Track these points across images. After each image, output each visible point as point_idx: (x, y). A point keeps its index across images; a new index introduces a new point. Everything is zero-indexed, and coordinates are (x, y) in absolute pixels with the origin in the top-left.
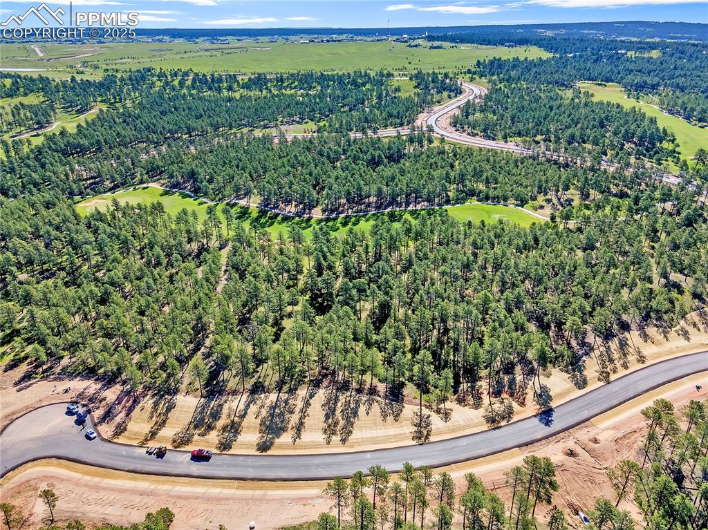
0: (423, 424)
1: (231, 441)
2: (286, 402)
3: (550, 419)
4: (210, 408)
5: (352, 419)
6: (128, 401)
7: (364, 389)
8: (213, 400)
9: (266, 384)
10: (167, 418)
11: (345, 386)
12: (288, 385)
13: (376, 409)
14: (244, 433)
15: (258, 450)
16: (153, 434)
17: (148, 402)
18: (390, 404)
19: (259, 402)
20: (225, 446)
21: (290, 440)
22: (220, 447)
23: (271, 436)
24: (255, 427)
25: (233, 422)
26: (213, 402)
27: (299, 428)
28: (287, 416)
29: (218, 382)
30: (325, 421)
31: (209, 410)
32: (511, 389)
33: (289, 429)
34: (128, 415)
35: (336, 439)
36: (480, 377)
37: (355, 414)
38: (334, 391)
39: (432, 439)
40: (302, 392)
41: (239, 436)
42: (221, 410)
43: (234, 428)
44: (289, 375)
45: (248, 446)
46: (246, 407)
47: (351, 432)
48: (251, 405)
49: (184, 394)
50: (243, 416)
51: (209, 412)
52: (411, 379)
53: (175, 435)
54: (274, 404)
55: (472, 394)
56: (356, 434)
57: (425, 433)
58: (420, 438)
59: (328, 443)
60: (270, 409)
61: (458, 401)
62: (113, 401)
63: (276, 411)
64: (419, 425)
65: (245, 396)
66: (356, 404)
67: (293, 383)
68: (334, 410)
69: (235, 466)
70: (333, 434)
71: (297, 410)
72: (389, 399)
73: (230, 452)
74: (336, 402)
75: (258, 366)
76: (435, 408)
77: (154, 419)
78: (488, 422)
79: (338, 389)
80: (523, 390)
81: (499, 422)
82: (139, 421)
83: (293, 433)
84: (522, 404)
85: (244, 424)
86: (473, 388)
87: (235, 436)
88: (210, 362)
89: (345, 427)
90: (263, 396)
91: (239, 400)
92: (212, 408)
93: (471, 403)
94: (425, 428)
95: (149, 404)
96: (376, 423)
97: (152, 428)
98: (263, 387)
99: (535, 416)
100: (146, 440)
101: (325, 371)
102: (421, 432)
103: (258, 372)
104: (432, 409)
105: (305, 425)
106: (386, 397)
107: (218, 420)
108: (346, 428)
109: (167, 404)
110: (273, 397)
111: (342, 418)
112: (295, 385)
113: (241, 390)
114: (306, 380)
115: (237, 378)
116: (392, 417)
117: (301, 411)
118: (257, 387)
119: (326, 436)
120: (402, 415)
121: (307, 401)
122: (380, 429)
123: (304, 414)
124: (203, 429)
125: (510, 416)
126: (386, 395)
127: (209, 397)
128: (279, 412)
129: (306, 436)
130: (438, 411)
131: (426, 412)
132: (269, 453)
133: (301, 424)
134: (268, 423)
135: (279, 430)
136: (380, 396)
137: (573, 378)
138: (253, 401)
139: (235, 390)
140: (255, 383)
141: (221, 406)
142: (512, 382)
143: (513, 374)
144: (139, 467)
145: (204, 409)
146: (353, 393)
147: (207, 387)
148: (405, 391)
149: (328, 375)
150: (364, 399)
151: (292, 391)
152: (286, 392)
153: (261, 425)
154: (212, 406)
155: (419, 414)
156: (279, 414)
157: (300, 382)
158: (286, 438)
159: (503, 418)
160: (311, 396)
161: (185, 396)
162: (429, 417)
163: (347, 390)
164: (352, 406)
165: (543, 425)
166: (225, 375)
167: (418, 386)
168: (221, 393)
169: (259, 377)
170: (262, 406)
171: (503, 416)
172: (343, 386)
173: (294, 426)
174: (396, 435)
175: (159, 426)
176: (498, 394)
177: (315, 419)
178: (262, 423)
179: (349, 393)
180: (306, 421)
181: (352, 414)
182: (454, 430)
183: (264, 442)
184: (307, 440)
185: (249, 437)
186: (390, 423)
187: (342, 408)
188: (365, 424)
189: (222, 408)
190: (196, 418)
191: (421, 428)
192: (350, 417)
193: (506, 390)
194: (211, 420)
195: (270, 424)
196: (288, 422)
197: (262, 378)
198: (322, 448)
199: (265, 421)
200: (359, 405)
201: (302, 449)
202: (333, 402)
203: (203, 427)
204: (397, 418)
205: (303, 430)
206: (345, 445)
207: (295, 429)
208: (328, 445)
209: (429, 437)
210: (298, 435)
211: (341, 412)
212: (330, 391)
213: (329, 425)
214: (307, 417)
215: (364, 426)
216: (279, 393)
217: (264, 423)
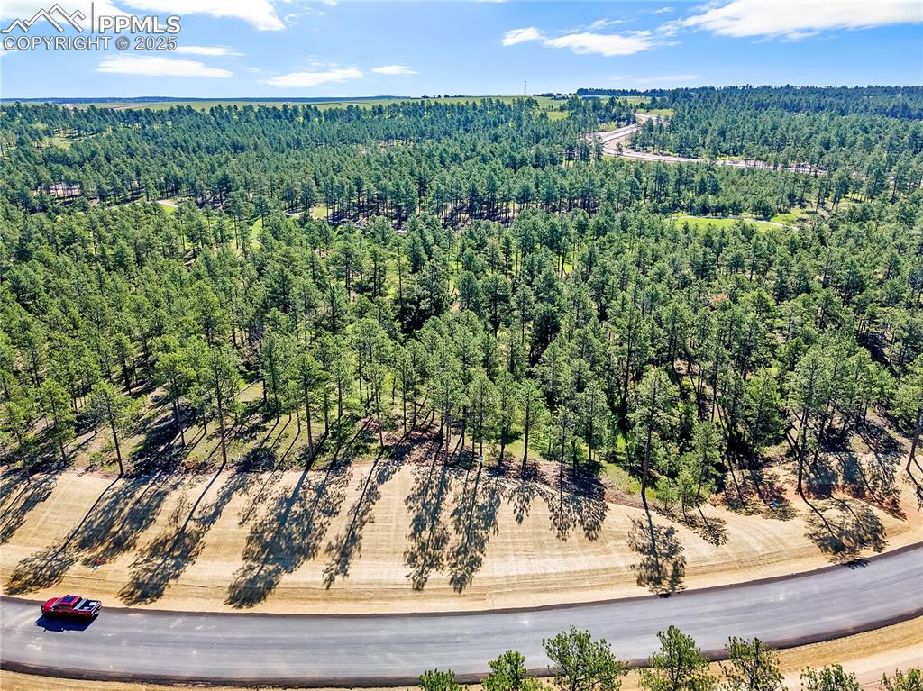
0: (661, 548)
1: (166, 578)
2: (321, 490)
4: (134, 500)
5: (481, 532)
7: (508, 468)
8: (145, 482)
9: (280, 452)
10: (20, 523)
11: (464, 461)
12: (329, 456)
13: (539, 509)
14: (207, 558)
15: (232, 600)
18: (574, 500)
19: (255, 490)
20: (145, 590)
21: (320, 578)
22: (132, 594)
23: (271, 568)
24: (235, 545)
26: (145, 488)
27: (346, 550)
28: (319, 519)
29: (168, 449)
30: (413, 535)
31: (129, 506)
32: (853, 481)
33: (320, 552)
35: (439, 577)
36: (768, 460)
37: (489, 518)
38: (439, 468)
39: (689, 583)
40: (362, 469)
41: (189, 566)
42: (158, 506)
43: (182, 547)
44: (334, 435)
45: (204, 590)
46: (222, 498)
47: (478, 562)
48: (235, 496)
49: (81, 470)
50: (211, 519)
51: (127, 510)
52: (612, 458)
53: (23, 562)
54: (290, 495)
55: (759, 491)
56: (494, 567)
57: (669, 569)
58: (658, 581)
59: (419, 587)
60: (280, 503)
61: (730, 505)
63: (293, 509)
64: (651, 550)
65: (224, 478)
66: (491, 497)
67: (342, 451)
68: (437, 509)
69: (155, 641)
70: (431, 566)
71: (346, 507)
72: (571, 491)
73: (153, 606)
74: (441, 492)
75: (267, 418)
76: (681, 516)
78: (824, 548)
79: (446, 465)
80: (885, 483)
81: (853, 551)
83: (329, 560)
84: (896, 512)
85: (208, 537)
86: (757, 480)
87: (178, 566)
88: (164, 411)
89: (463, 550)
90: (266, 476)
91: (207, 483)
92: (138, 501)
93: (763, 508)
94: (668, 556)
96: (541, 543)
98: (271, 457)
101: (419, 433)
102: (657, 567)
103: (265, 430)
104: (673, 516)
105: (362, 542)
106: (561, 486)
107: (146, 527)
108: (466, 552)
109: (31, 492)
110: (291, 478)
111: (457, 529)
112: (345, 455)
113: (219, 464)
114: (374, 446)
115: (216, 441)
116: (580, 529)
117: (355, 510)
118: (256, 458)
119: (413, 571)
120: (604, 526)
121: (372, 488)
122: (553, 557)
123: (361, 516)
124: (100, 549)
125: (877, 537)
126: (561, 481)
127: (139, 478)
128: (300, 510)
129: (362, 570)
130: (690, 522)
131: (660, 521)
132: (259, 608)
133: (353, 539)
134: (268, 536)
135: (293, 554)
136: (547, 483)
138: (241, 487)
139: (205, 464)
140: (255, 451)
141: (161, 496)
142: (851, 467)
143: (848, 451)
145: (116, 502)
146: (483, 474)
147: (141, 457)
148: (604, 478)
149: (425, 439)
150: (510, 487)
151: (336, 467)
152: (324, 470)
153: (250, 540)
154: (138, 495)
155: (646, 524)
156: (300, 516)
157: (359, 450)
158: (310, 573)
159: (862, 542)
160: (382, 478)
161: (81, 475)
162: (670, 532)
163: (469, 468)
164: (481, 501)
166: (190, 434)
167: (634, 472)
168: (168, 468)
169: (266, 440)
170: (262, 498)
171: (860, 537)
172: (459, 461)
173: (334, 543)
174: (594, 573)
176: (823, 490)
177: (387, 529)
178: (255, 536)
179: (473, 474)
180: (366, 533)
181: (478, 521)
182: (742, 565)
183: (253, 582)
184: (364, 578)
185: (215, 569)
186: (577, 544)
187: (455, 506)
188: (514, 543)
189: (162, 500)
190: (92, 522)
191: (656, 555)
192: (476, 527)
193: (840, 483)
194: (127, 527)
195: (273, 538)
196: (321, 534)
197: (272, 441)
198: (400, 598)
199: (264, 531)
200: (498, 500)
201: (347, 599)
202: (435, 491)
203: (101, 544)
204: (592, 533)
205: (357, 554)
206: (463, 592)
207: (335, 551)
208: (418, 593)
209: (681, 579)
210: (343, 567)
211: (452, 515)
212: (429, 469)
213: (423, 544)
214: (368, 524)
215: (511, 547)
216: (307, 471)
217: (260, 537)
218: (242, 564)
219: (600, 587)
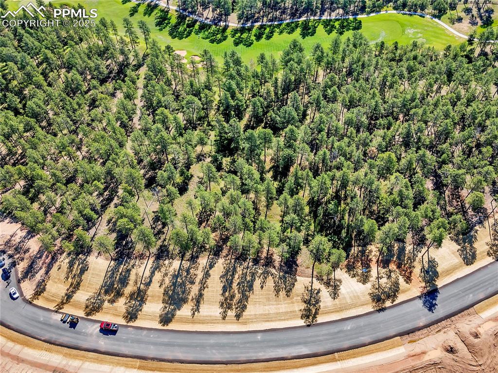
0: (313, 301)
1: (137, 311)
3: (434, 302)
4: (119, 274)
5: (247, 293)
6: (47, 257)
7: (260, 259)
8: (122, 264)
9: (171, 248)
10: (81, 281)
11: (241, 257)
12: (190, 252)
13: (270, 283)
14: (150, 302)
15: (161, 322)
16: (69, 297)
17: (64, 261)
18: (284, 276)
19: (163, 270)
21: (190, 313)
22: (127, 317)
23: (173, 307)
24: (159, 297)
25: (139, 289)
26: (122, 266)
27: (199, 300)
28: (188, 286)
29: (127, 243)
30: (222, 294)
31: (118, 276)
32: (400, 259)
33: (189, 300)
34: (47, 273)
35: (231, 313)
37: (251, 287)
38: (233, 261)
39: (320, 319)
40: (203, 261)
41: (144, 306)
42: (129, 277)
43: (140, 296)
45: (151, 318)
46: (152, 274)
47: (246, 307)
48: (156, 272)
49: (96, 254)
50: (148, 284)
51: (118, 278)
53: (87, 300)
54: (176, 273)
55: (362, 260)
56: (251, 310)
57: (314, 311)
58: (308, 317)
59: (224, 318)
60: (173, 277)
61: (348, 268)
62: (35, 253)
63: (178, 280)
64: (309, 302)
65: (151, 261)
66: (252, 277)
67: (195, 250)
68: (232, 282)
69: (139, 342)
70: (229, 308)
71: (198, 280)
72: (283, 271)
73: (135, 324)
74: (233, 274)
76: (325, 279)
77: (70, 280)
78: (373, 300)
79: (236, 259)
80: (411, 262)
81: (384, 301)
82: (56, 280)
83: (192, 304)
84: (408, 279)
85: (149, 292)
86: (363, 252)
87: (141, 305)
89: (240, 301)
90: (167, 262)
91: (146, 264)
92: (121, 274)
93: (360, 272)
94: (314, 305)
95: (65, 264)
96: (269, 298)
97: (68, 290)
98: (168, 252)
99: (420, 297)
100: (63, 303)
102: (310, 310)
103: (164, 233)
104: (322, 280)
105: (204, 296)
106: (280, 268)
107: (126, 286)
108: (241, 303)
109: (81, 266)
110: (176, 264)
111: (238, 291)
112: (197, 252)
113: (148, 254)
116: (284, 292)
117: (201, 282)
118: (162, 252)
119: (222, 310)
120: (294, 290)
121: (208, 271)
122: (272, 304)
123: (203, 285)
124: (112, 295)
125: (395, 294)
126: (281, 265)
127: (119, 260)
128: (181, 281)
129: (204, 310)
130: (328, 283)
131: (317, 285)
132: (170, 327)
133: (201, 295)
134: (170, 293)
135: (180, 301)
136: (274, 267)
137: (462, 251)
138: (156, 268)
139: (142, 254)
140: (161, 246)
141: (129, 271)
142: (402, 250)
143: (404, 242)
144: (54, 337)
145: (113, 274)
146: (250, 264)
147: (117, 248)
148: (299, 259)
150: (260, 271)
151: (194, 259)
152: (188, 260)
153: (164, 294)
154: (120, 271)
156: (181, 284)
157: (202, 249)
158: (185, 311)
159: (388, 297)
160: (211, 266)
161: (97, 257)
162: (319, 291)
163: (245, 260)
164: (248, 278)
165: (426, 310)
168: (129, 256)
169: (165, 240)
170: (166, 274)
171: (389, 294)
173: (194, 297)
174: (286, 313)
175: (74, 288)
176: (385, 263)
177: (213, 291)
178: (166, 293)
179: (246, 264)
180: (205, 292)
181: (247, 287)
183: (166, 314)
184: (205, 314)
185: (153, 307)
186: (282, 299)
187: (238, 281)
188: (259, 298)
189: (129, 274)
190: (106, 282)
191: (310, 305)
192: (246, 291)
193: (394, 259)
194: (120, 286)
195: (172, 294)
196: (189, 292)
197: (167, 241)
198: (218, 323)
199: (168, 290)
200: (255, 278)
201: (199, 323)
202: (231, 273)
203: (112, 293)
204: (289, 293)
205: (202, 302)
206: (239, 321)
207: (194, 300)
208: (224, 321)
209: (317, 316)
210: (197, 308)
211: (237, 285)
212: (229, 261)
213: (226, 298)
214: (206, 289)
215: (258, 300)
216: (182, 260)
217: (167, 293)
218: (162, 305)
219: (287, 319)
